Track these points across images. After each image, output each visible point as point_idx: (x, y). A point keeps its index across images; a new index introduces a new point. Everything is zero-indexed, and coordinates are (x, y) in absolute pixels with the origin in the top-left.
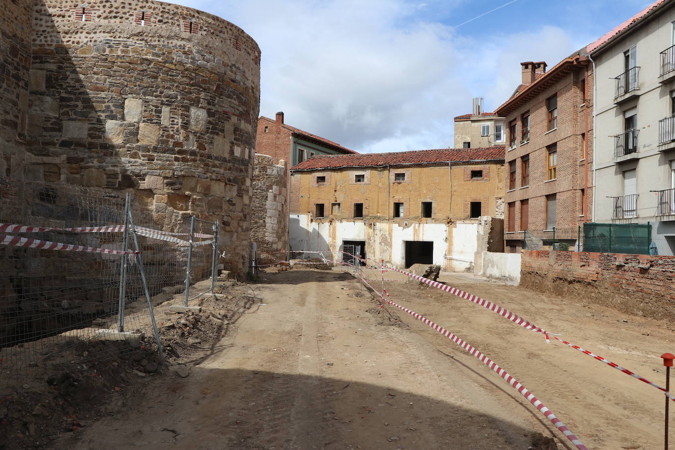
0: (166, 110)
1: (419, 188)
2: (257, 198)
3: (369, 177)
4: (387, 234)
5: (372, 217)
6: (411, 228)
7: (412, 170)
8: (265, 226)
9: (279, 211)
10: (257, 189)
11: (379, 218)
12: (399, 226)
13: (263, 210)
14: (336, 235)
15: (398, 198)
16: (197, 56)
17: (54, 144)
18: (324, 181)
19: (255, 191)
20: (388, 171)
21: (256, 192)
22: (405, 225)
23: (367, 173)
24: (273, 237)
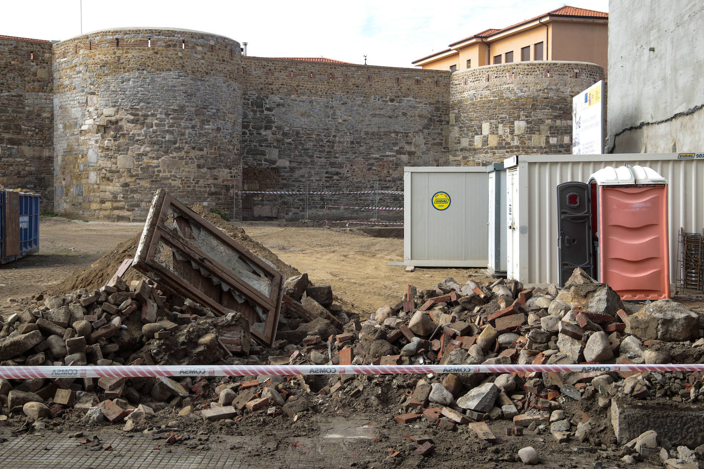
0: (500, 126)
16: (517, 91)
17: (457, 150)
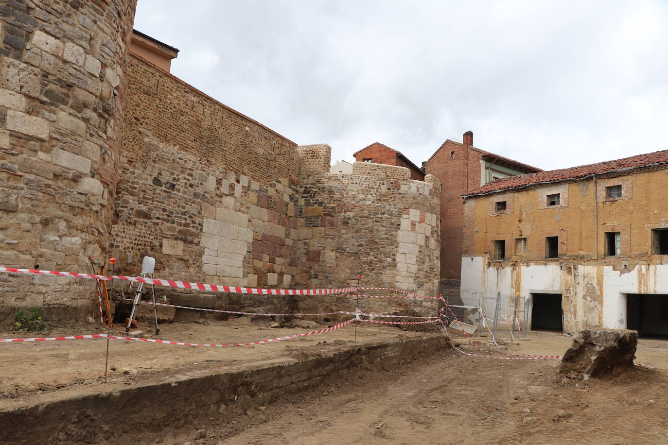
1: (646, 206)
2: (383, 226)
3: (566, 196)
4: (595, 282)
5: (571, 256)
6: (634, 273)
7: (634, 178)
8: (395, 266)
9: (420, 246)
10: (383, 214)
11: (582, 258)
12: (614, 269)
13: (392, 244)
14: (521, 285)
15: (610, 226)
18: (506, 208)
19: (380, 216)
20: (594, 184)
21: (381, 218)
22: (623, 267)
23: (562, 191)
24: (409, 283)
